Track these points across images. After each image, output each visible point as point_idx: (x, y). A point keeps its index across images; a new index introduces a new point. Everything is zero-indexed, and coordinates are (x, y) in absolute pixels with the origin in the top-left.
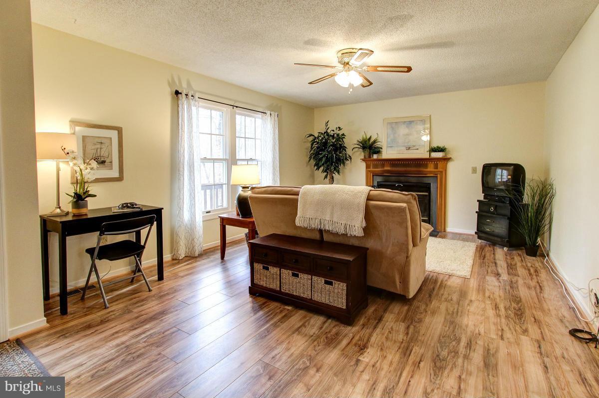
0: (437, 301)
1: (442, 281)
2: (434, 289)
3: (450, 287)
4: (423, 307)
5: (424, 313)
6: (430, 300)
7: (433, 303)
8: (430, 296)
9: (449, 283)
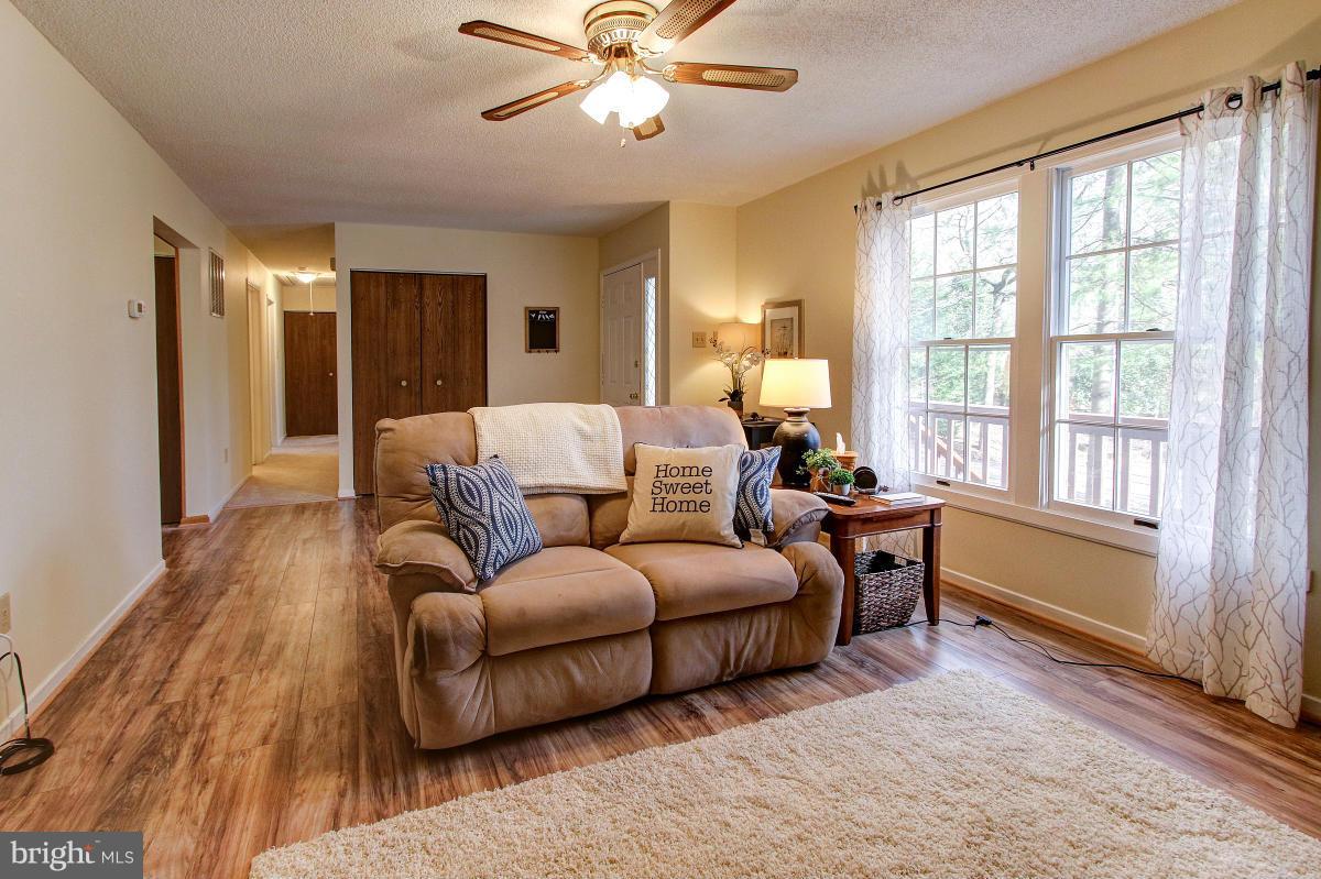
0: (348, 699)
1: (356, 783)
2: (370, 735)
3: (326, 768)
4: (372, 672)
5: (364, 661)
6: (365, 694)
7: (356, 690)
8: (370, 707)
9: (332, 783)
